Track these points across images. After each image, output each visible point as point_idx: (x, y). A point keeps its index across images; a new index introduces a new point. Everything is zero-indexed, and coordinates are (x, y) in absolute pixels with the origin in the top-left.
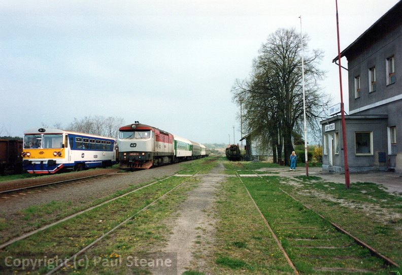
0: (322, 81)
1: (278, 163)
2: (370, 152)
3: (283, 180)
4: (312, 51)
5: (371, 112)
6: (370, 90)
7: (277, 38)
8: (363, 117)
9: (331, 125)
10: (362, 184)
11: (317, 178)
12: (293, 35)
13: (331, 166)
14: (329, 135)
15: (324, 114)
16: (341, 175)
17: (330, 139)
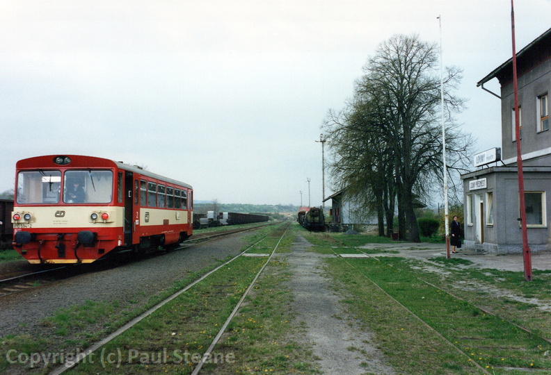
0: (459, 115)
1: (388, 236)
2: (541, 222)
3: (415, 265)
4: (444, 70)
5: (540, 162)
6: (539, 129)
7: (392, 48)
8: (531, 169)
9: (480, 180)
10: (541, 272)
11: (466, 262)
12: (415, 44)
13: (478, 243)
14: (475, 195)
15: (461, 164)
16: (498, 257)
17: (478, 201)
